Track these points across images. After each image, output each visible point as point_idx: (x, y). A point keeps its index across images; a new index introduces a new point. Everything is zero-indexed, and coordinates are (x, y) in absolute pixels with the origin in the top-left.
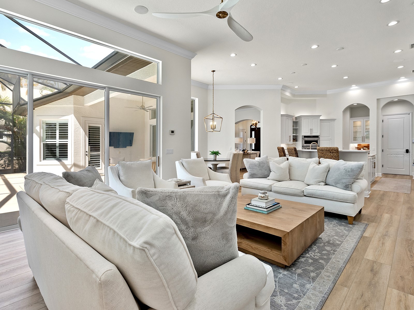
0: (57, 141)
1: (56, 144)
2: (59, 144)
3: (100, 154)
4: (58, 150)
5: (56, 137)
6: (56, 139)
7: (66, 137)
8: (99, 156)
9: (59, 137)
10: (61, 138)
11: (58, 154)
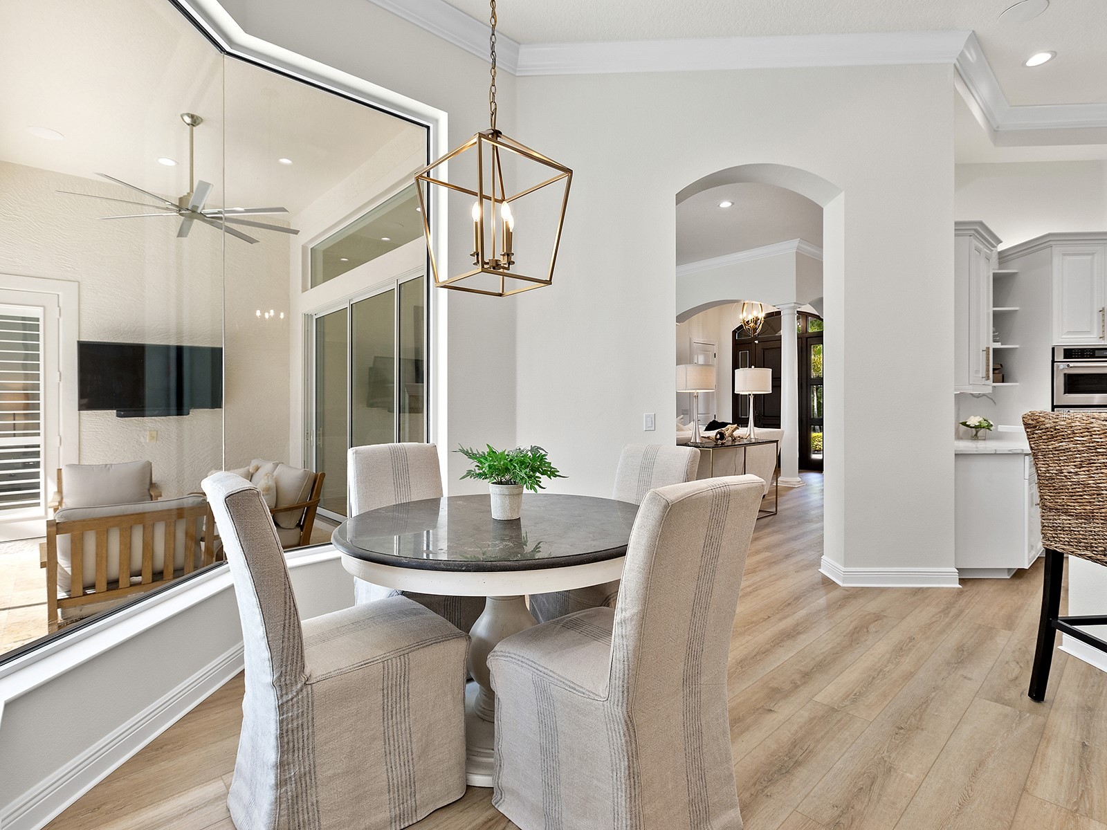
3: (38, 446)
8: (37, 454)
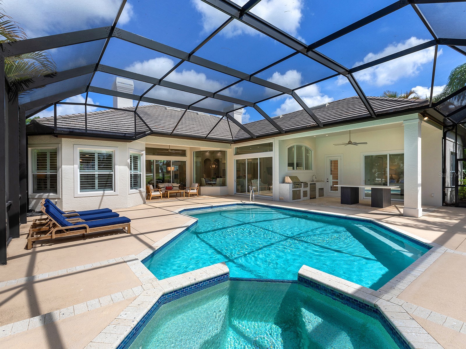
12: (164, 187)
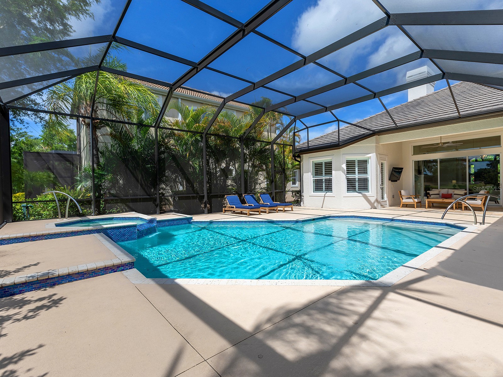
0: (357, 176)
1: (355, 178)
2: (358, 178)
4: (357, 184)
5: (355, 172)
6: (355, 174)
7: (365, 172)
9: (358, 172)
10: (359, 173)
11: (357, 187)
12: (439, 194)
